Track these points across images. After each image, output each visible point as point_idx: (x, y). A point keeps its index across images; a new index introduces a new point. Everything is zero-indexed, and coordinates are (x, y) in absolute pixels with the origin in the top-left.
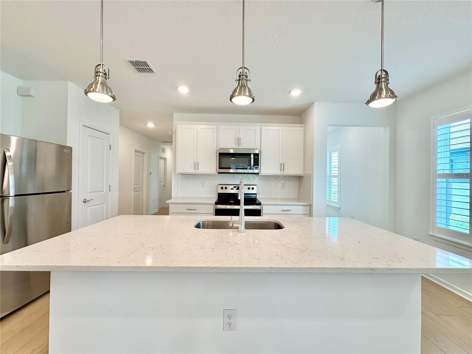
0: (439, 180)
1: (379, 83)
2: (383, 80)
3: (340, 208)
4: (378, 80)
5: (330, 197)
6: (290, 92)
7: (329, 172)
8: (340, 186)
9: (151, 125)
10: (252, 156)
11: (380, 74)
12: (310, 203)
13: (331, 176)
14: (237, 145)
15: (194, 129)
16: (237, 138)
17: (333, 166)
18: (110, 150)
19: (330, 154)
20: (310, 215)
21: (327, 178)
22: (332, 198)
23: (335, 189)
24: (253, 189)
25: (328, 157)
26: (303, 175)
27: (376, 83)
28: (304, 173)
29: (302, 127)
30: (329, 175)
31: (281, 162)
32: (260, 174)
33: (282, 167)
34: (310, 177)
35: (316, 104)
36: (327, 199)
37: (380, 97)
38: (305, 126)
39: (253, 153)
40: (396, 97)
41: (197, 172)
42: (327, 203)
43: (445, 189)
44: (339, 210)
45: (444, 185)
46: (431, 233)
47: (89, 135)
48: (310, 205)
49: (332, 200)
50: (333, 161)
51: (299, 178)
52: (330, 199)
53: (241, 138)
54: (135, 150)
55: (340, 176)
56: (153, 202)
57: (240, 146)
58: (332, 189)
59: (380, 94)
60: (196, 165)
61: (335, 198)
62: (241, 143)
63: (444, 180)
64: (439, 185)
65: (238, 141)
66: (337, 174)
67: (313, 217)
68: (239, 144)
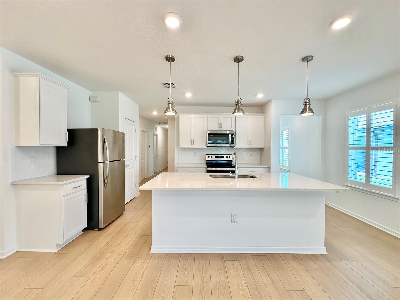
0: (350, 151)
1: (305, 105)
2: (307, 104)
3: (290, 171)
4: (305, 104)
5: (283, 163)
6: (256, 95)
7: (282, 145)
8: (289, 154)
9: (155, 113)
10: (230, 135)
11: (306, 100)
12: (268, 167)
13: (283, 148)
14: (219, 128)
15: (191, 117)
16: (219, 123)
17: (284, 139)
18: (136, 132)
19: (283, 132)
20: (269, 172)
21: (280, 149)
22: (284, 163)
23: (286, 157)
24: (230, 157)
25: (281, 134)
26: (264, 148)
27: (304, 105)
28: (265, 147)
29: (263, 115)
30: (282, 147)
31: (249, 139)
32: (235, 148)
33: (250, 143)
34: (269, 149)
35: (273, 101)
36: (280, 164)
37: (306, 113)
38: (265, 115)
39: (231, 134)
40: (313, 113)
41: (193, 146)
42: (280, 168)
43: (354, 157)
44: (289, 172)
45: (354, 154)
46: (346, 184)
47: (127, 124)
48: (269, 168)
49: (284, 165)
50: (284, 135)
51: (261, 150)
52: (282, 165)
53: (222, 124)
54: (141, 130)
55: (289, 148)
56: (151, 168)
57: (221, 129)
58: (284, 157)
59: (306, 111)
60: (193, 142)
61: (286, 164)
62: (222, 127)
63: (354, 151)
64: (350, 154)
65: (221, 125)
66: (288, 147)
67: (271, 173)
68: (221, 128)
